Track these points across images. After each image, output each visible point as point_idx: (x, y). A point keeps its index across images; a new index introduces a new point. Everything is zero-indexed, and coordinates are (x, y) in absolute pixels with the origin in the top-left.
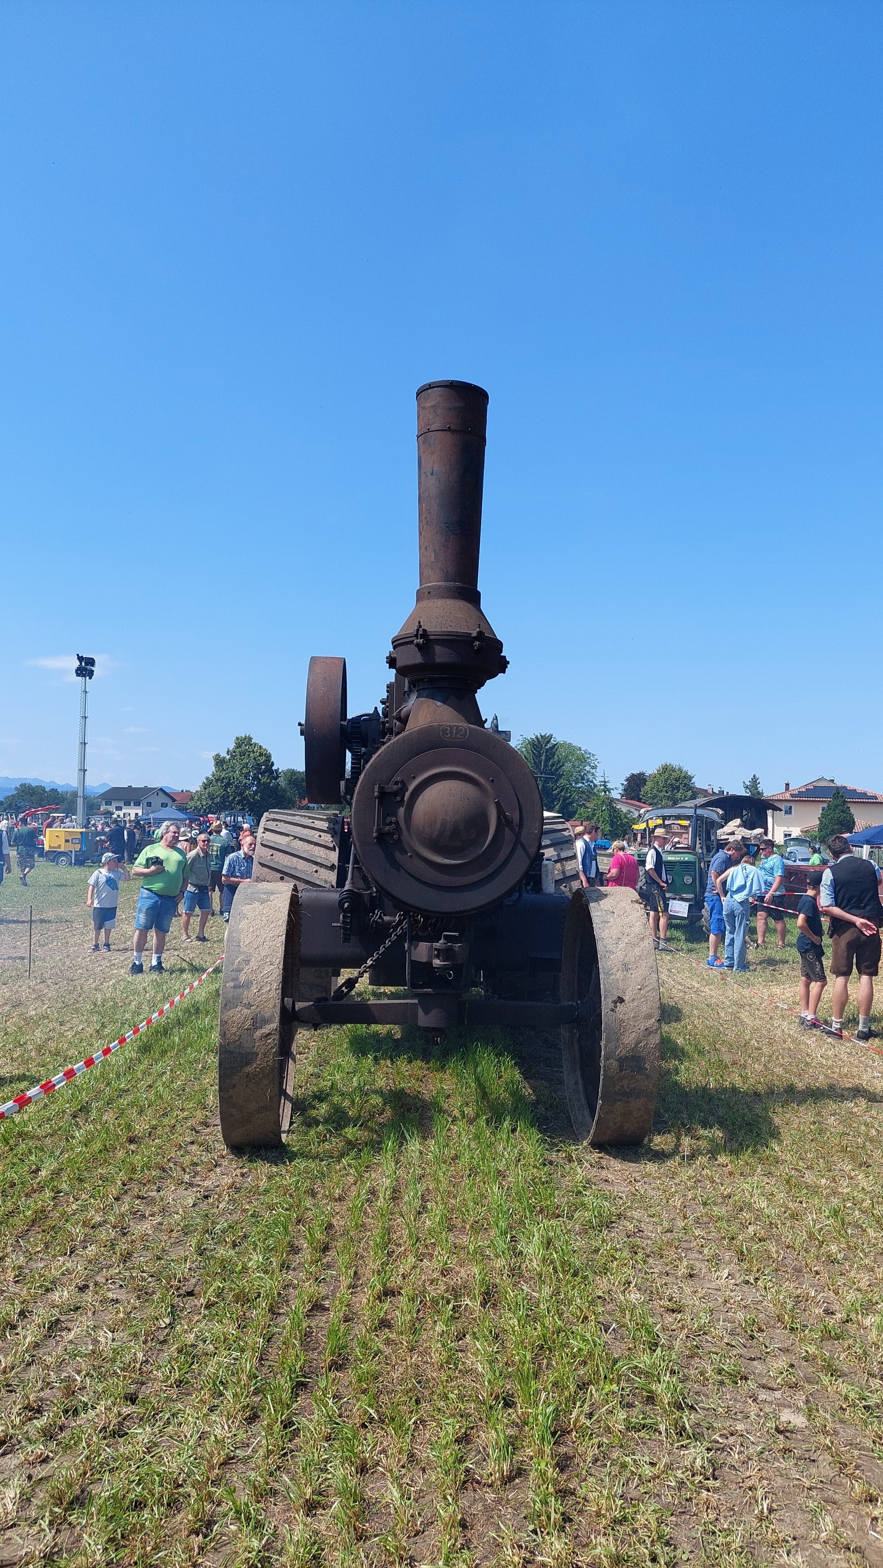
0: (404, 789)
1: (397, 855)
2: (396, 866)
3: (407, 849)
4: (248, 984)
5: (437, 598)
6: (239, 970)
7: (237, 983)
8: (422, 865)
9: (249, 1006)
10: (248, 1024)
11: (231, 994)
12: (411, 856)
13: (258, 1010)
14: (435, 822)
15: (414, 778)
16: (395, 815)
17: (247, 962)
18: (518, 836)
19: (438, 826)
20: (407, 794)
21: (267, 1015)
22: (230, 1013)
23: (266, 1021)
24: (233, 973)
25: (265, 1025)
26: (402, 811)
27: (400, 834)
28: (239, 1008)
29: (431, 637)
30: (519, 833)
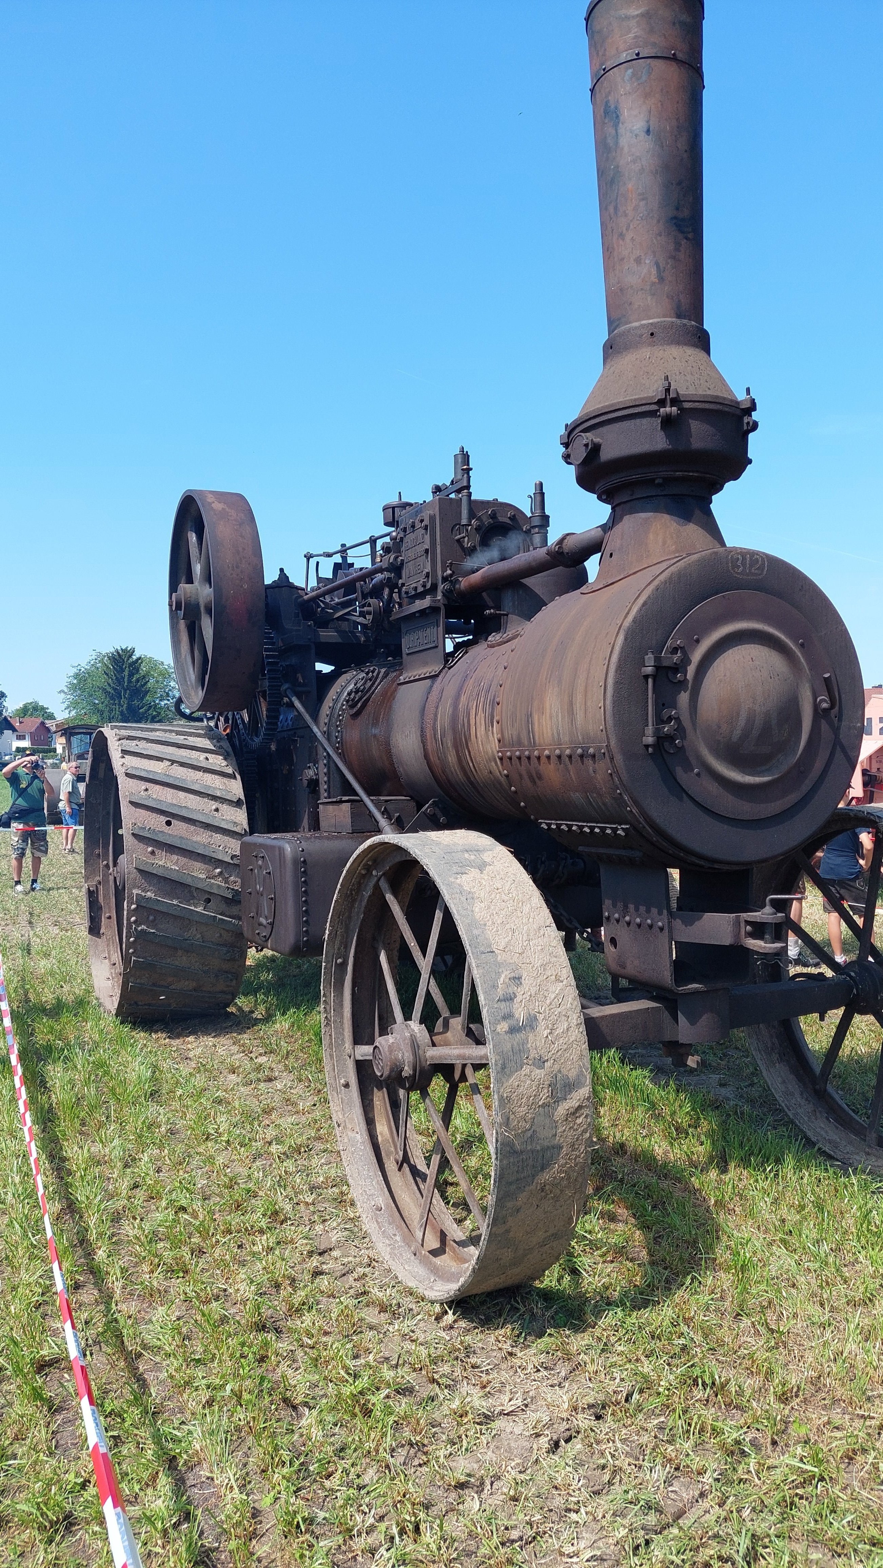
0: (686, 661)
1: (679, 772)
2: (678, 790)
3: (693, 762)
4: (531, 1022)
5: (668, 344)
6: (509, 998)
7: (512, 1022)
8: (713, 788)
9: (540, 1062)
10: (544, 1095)
11: (509, 1046)
12: (698, 775)
13: (556, 1067)
14: (738, 714)
15: (698, 641)
16: (674, 705)
17: (517, 980)
18: (836, 731)
19: (742, 722)
20: (691, 670)
21: (572, 1074)
22: (513, 1081)
23: (570, 1087)
24: (503, 1005)
25: (570, 1092)
26: (684, 698)
27: (684, 737)
28: (526, 1070)
29: (687, 405)
30: (838, 728)
